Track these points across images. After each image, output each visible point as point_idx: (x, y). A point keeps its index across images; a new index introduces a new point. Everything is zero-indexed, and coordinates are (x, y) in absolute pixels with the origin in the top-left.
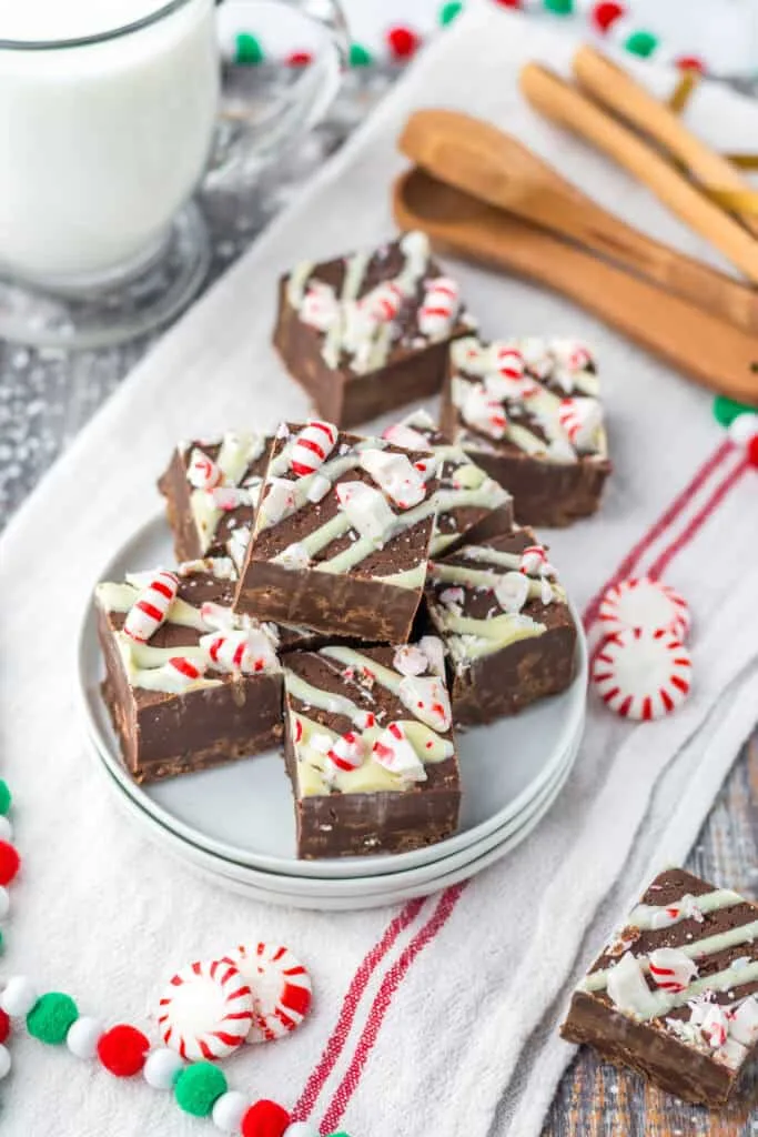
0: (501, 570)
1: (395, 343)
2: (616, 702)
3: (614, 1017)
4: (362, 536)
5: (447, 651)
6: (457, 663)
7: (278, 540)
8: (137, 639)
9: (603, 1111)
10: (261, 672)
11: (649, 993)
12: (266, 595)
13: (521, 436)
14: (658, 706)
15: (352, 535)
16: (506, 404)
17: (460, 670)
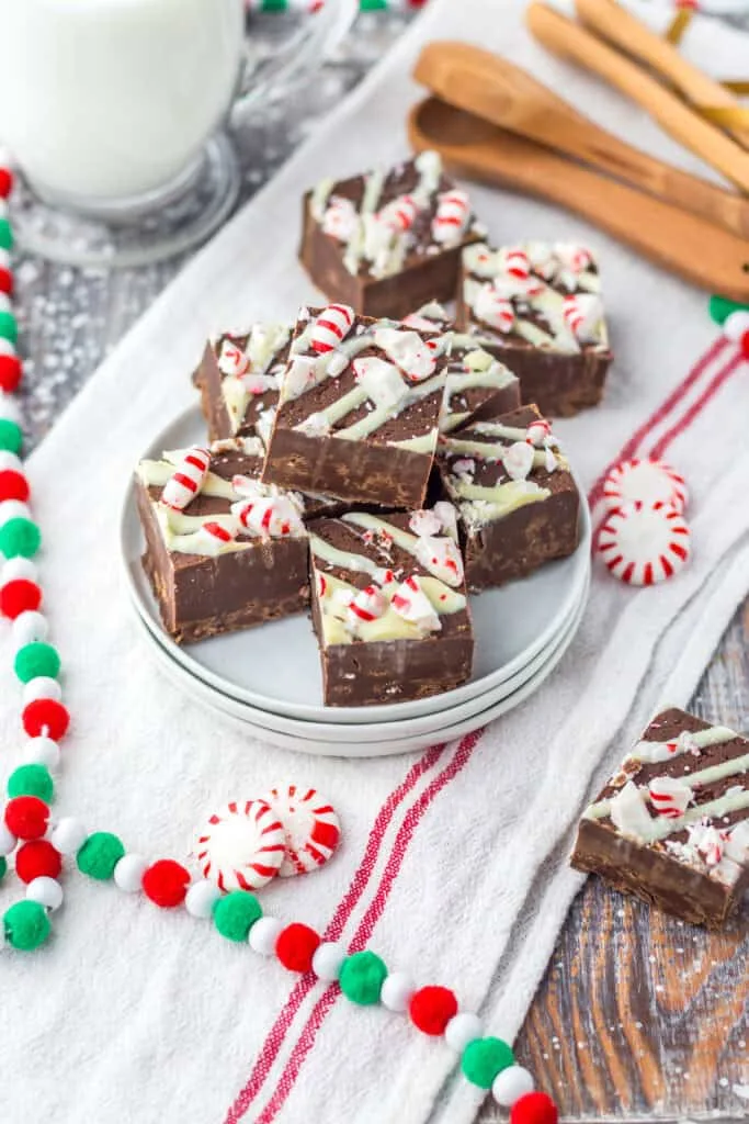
0: (508, 442)
1: (411, 251)
2: (620, 569)
3: (619, 842)
4: (378, 407)
5: (459, 516)
6: (469, 526)
7: (301, 410)
8: (174, 508)
9: (611, 932)
10: (287, 535)
11: (650, 819)
12: (291, 464)
13: (528, 330)
14: (658, 571)
15: (368, 406)
16: (514, 302)
17: (472, 533)
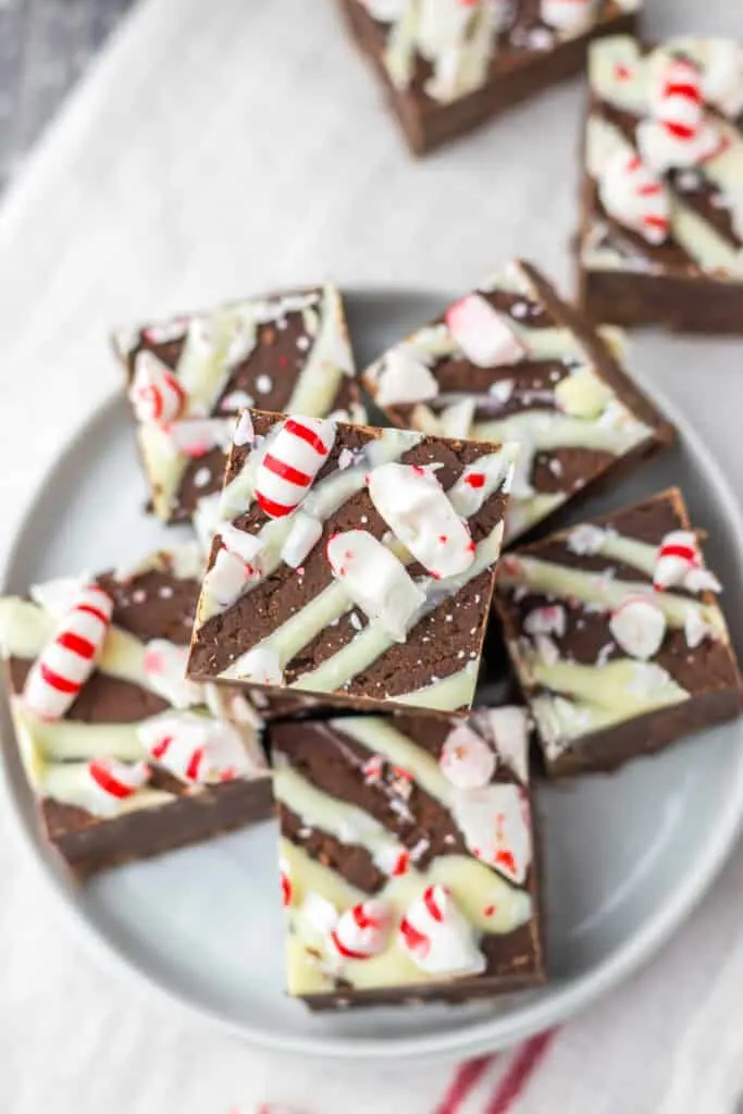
1: (502, 39)
4: (372, 622)
6: (548, 743)
7: (233, 635)
8: (46, 719)
15: (354, 620)
16: (672, 175)
17: (552, 752)
